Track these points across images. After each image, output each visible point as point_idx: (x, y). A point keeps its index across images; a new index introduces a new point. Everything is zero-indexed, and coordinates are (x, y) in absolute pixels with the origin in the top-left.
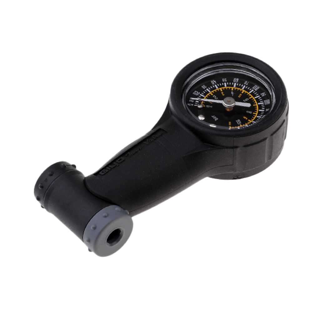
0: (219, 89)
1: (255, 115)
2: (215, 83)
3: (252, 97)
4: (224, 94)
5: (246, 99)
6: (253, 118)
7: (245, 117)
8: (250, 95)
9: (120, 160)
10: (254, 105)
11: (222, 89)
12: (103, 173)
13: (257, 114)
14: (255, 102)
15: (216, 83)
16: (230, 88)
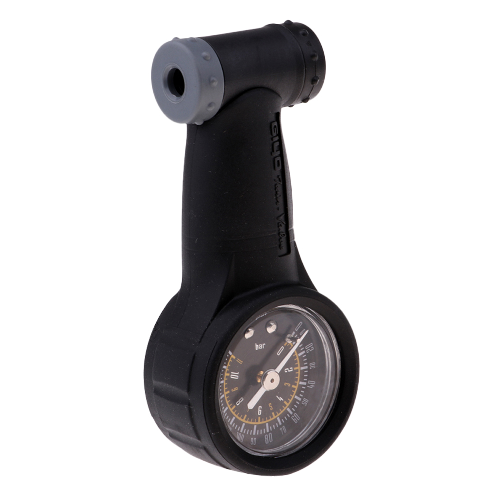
0: (297, 385)
1: (231, 407)
2: (309, 385)
3: (259, 423)
4: (287, 385)
5: (261, 411)
6: (228, 399)
7: (236, 389)
8: (263, 422)
9: (278, 165)
10: (246, 416)
11: (294, 389)
12: (273, 127)
13: (231, 410)
14: (250, 421)
15: (308, 387)
16: (291, 401)
